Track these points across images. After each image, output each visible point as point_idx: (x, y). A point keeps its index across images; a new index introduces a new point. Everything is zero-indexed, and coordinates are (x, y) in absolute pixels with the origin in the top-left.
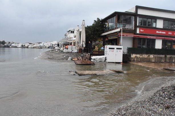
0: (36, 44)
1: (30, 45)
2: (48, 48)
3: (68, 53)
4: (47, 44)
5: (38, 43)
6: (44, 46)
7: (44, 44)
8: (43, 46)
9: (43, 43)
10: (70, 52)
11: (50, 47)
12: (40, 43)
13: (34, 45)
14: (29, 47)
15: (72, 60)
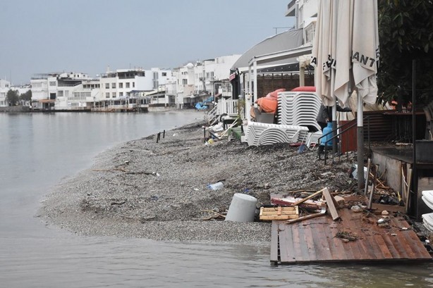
0: (103, 82)
1: (64, 88)
2: (190, 105)
3: (279, 146)
4: (179, 76)
5: (122, 75)
6: (162, 95)
7: (161, 80)
8: (155, 96)
9: (155, 75)
10: (294, 139)
11: (198, 99)
12: (130, 75)
13: (94, 92)
14: (58, 106)
15: (256, 218)
